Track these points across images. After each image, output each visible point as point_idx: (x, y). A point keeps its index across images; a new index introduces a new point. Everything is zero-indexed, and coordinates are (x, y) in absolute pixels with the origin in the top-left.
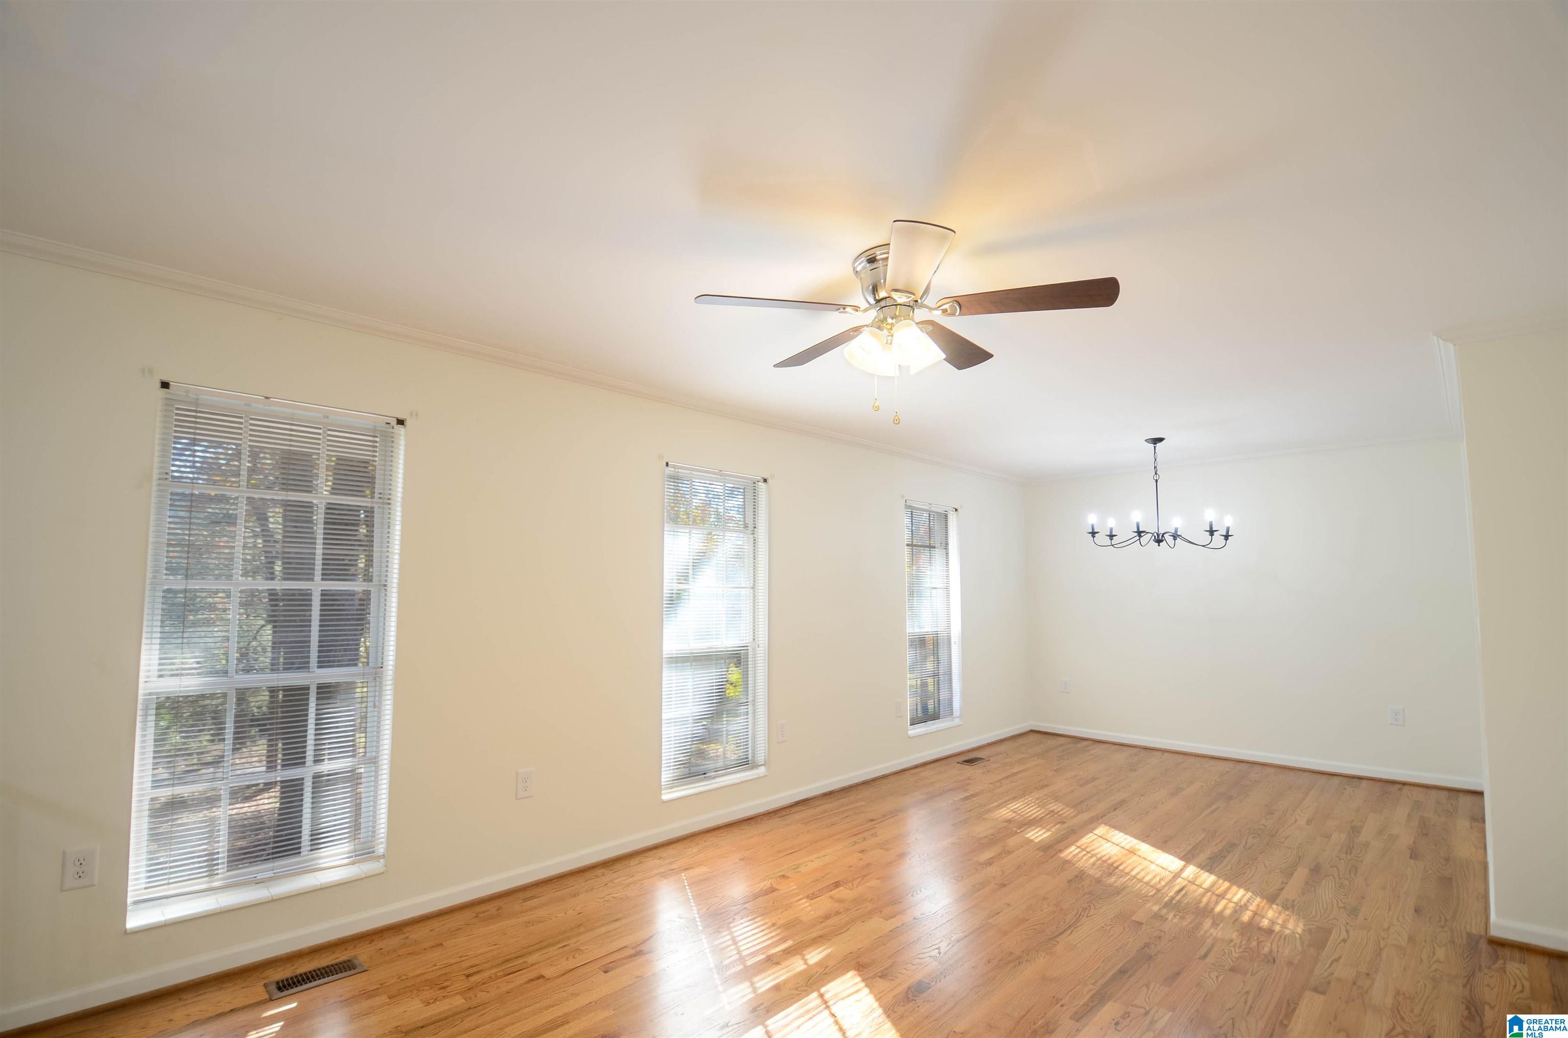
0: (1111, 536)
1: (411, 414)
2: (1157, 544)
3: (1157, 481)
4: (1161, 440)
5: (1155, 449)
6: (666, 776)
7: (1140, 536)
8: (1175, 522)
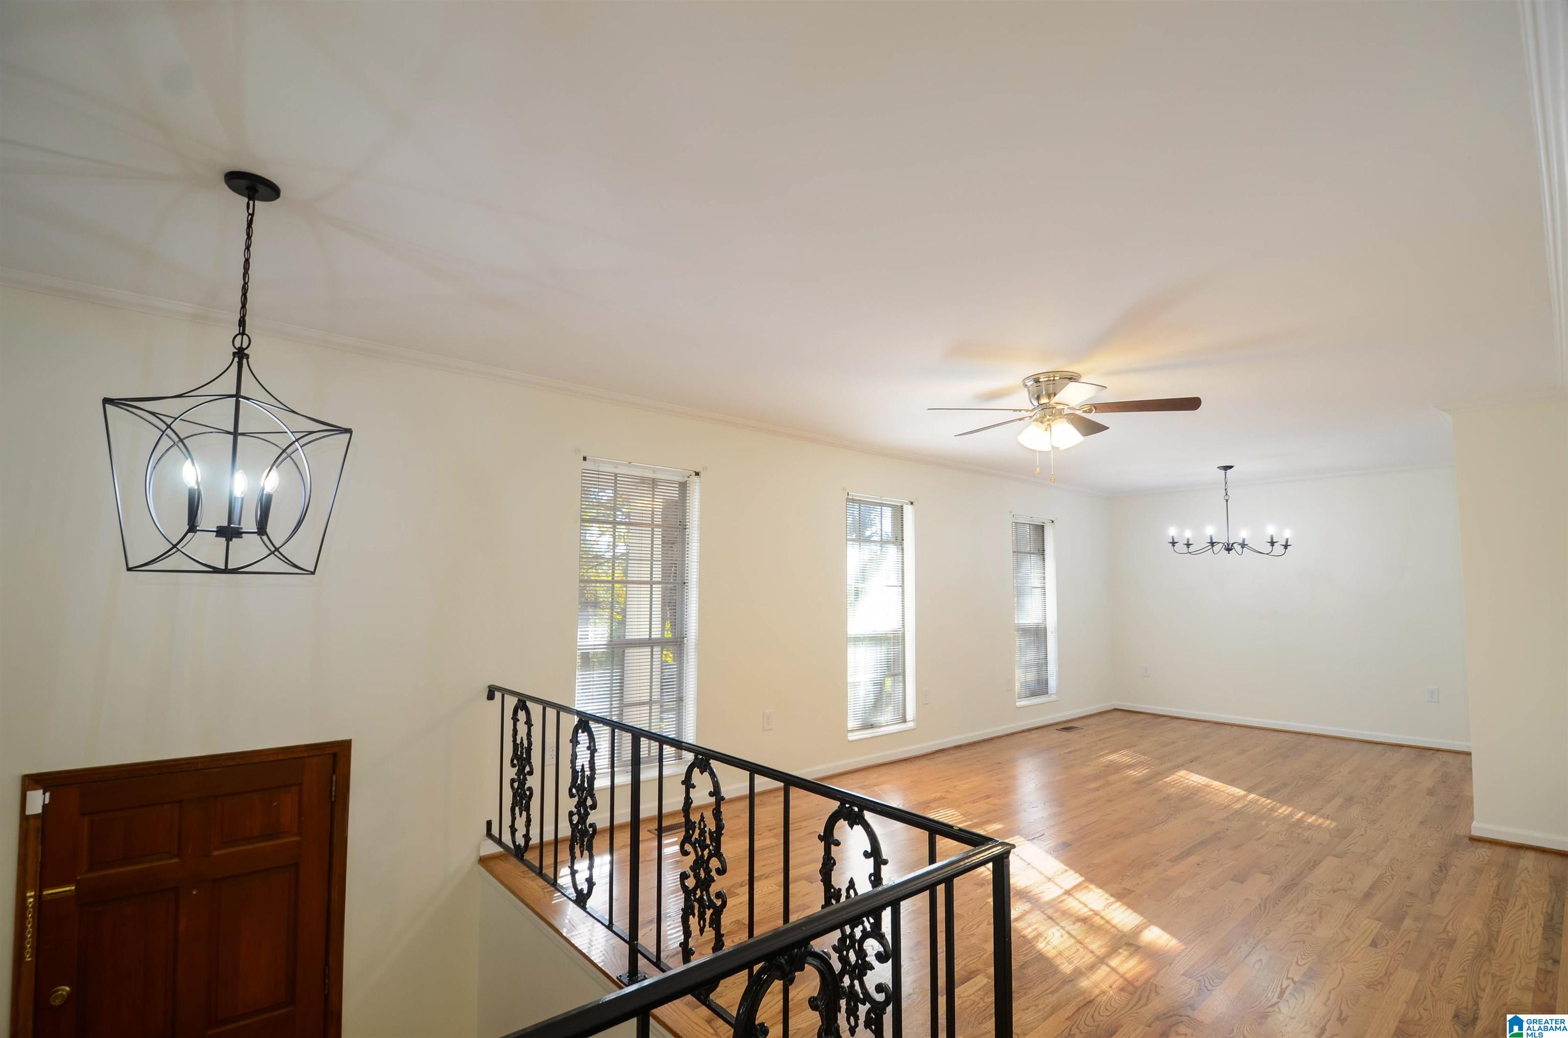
0: (1188, 545)
1: (704, 469)
2: (1227, 552)
3: (1227, 501)
4: (1231, 467)
5: (1226, 475)
6: (851, 724)
7: (1213, 546)
8: (1243, 534)
